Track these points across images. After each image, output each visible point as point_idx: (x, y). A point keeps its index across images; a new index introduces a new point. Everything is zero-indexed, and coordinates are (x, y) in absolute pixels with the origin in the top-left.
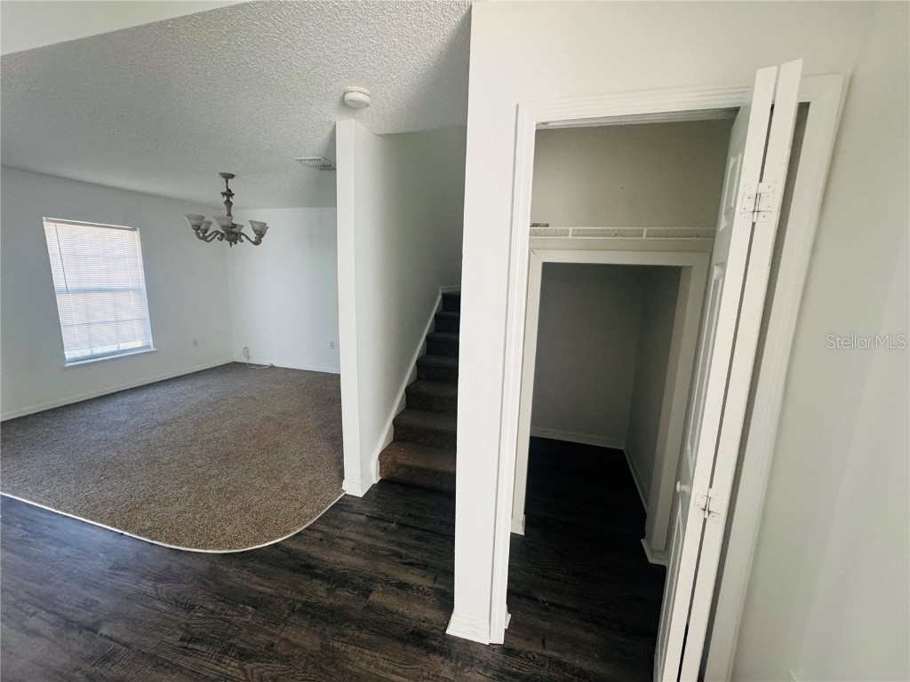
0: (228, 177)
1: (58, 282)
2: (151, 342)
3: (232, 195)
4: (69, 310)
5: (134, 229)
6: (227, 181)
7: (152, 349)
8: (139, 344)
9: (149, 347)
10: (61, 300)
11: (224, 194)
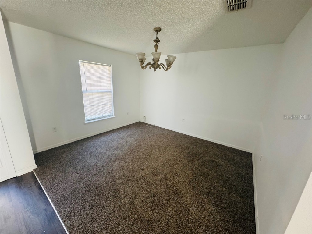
0: (158, 30)
1: (84, 89)
2: (113, 113)
3: (159, 41)
4: (87, 99)
5: (110, 66)
6: (157, 33)
7: (114, 116)
8: (109, 114)
9: (112, 115)
10: (84, 95)
11: (155, 41)
